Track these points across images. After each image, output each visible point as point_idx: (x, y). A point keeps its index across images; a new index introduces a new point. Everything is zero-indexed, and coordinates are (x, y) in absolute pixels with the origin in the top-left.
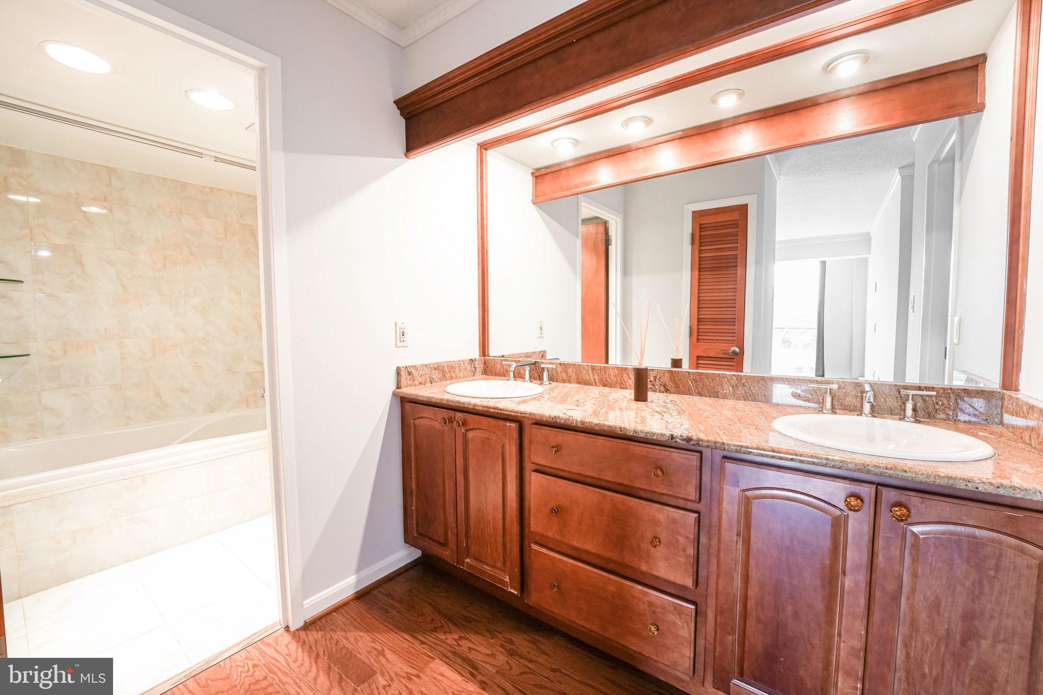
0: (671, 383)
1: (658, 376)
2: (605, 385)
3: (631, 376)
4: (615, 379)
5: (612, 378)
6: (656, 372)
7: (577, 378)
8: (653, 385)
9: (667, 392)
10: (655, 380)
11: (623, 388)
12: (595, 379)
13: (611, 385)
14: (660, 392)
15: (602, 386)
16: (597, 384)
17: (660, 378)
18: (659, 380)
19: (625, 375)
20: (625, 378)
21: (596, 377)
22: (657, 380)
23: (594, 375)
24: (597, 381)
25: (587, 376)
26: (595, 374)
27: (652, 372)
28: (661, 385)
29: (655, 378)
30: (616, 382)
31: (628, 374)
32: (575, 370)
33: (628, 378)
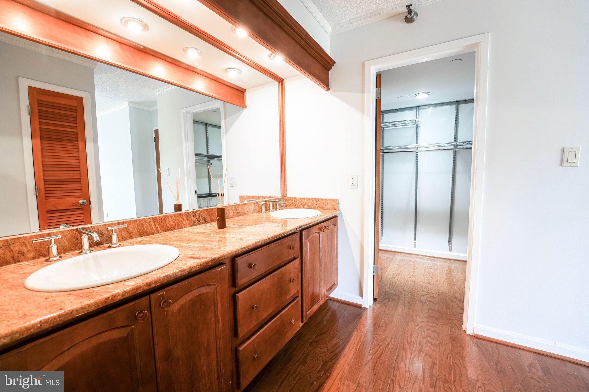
0: (208, 217)
1: (201, 214)
2: (166, 231)
3: (185, 218)
4: (174, 223)
5: (172, 223)
6: (200, 212)
7: (139, 232)
8: (199, 221)
9: (206, 223)
10: (199, 217)
11: (180, 229)
12: (157, 228)
13: (171, 229)
14: (202, 224)
15: (164, 232)
16: (159, 232)
17: (202, 215)
18: (202, 217)
19: (181, 218)
20: (181, 221)
21: (157, 226)
22: (201, 217)
23: (155, 225)
24: (159, 229)
25: (149, 227)
26: (157, 224)
27: (197, 213)
28: (203, 219)
29: (199, 215)
30: (175, 225)
31: (182, 218)
32: (136, 226)
33: (182, 220)
